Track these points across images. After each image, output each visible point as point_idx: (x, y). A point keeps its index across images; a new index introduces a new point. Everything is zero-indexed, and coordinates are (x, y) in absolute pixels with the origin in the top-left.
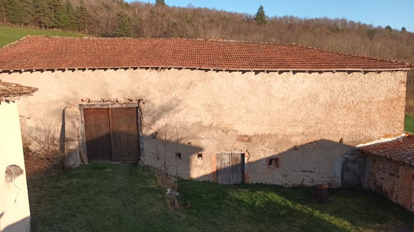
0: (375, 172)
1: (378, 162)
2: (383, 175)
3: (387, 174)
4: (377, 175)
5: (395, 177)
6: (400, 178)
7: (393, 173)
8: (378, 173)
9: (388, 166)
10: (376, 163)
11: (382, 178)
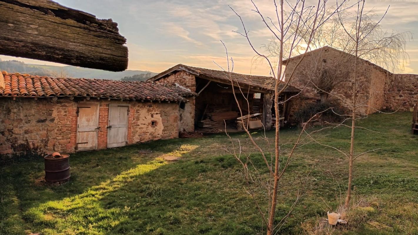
0: (11, 127)
1: (15, 110)
2: (27, 127)
3: (34, 123)
4: (16, 130)
5: (47, 123)
6: (56, 121)
7: (43, 118)
8: (17, 127)
9: (33, 111)
10: (12, 114)
11: (26, 132)
